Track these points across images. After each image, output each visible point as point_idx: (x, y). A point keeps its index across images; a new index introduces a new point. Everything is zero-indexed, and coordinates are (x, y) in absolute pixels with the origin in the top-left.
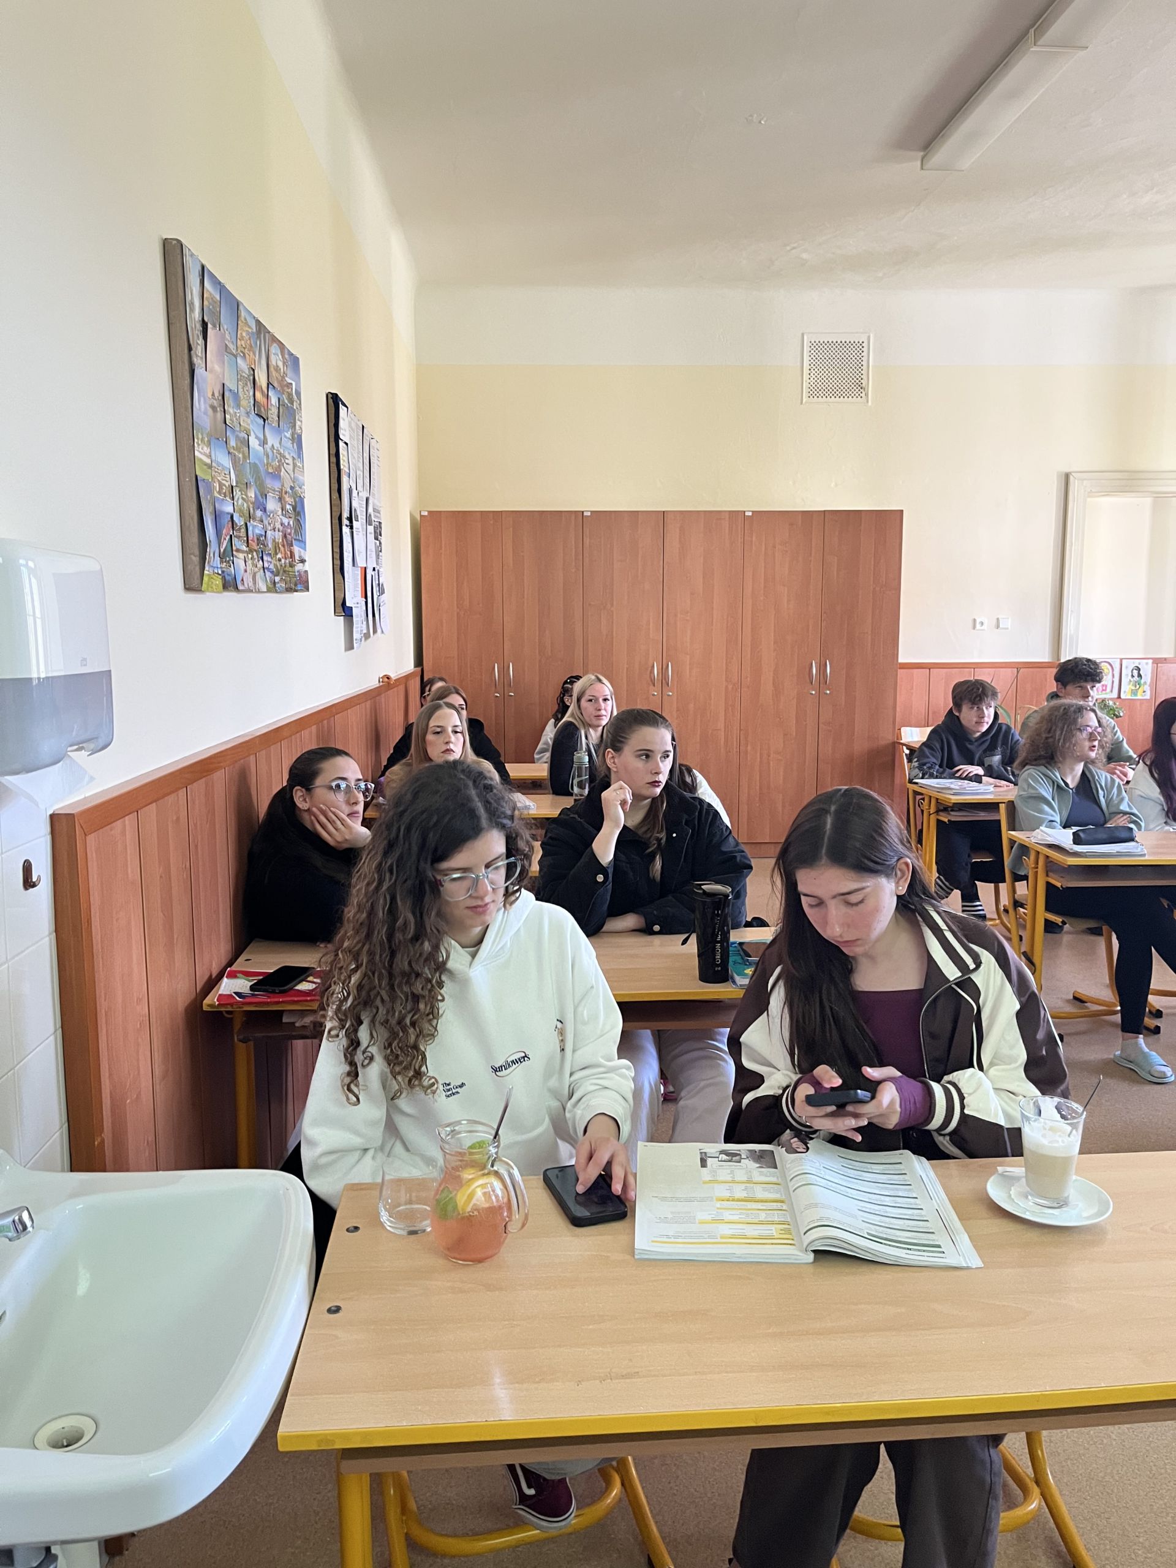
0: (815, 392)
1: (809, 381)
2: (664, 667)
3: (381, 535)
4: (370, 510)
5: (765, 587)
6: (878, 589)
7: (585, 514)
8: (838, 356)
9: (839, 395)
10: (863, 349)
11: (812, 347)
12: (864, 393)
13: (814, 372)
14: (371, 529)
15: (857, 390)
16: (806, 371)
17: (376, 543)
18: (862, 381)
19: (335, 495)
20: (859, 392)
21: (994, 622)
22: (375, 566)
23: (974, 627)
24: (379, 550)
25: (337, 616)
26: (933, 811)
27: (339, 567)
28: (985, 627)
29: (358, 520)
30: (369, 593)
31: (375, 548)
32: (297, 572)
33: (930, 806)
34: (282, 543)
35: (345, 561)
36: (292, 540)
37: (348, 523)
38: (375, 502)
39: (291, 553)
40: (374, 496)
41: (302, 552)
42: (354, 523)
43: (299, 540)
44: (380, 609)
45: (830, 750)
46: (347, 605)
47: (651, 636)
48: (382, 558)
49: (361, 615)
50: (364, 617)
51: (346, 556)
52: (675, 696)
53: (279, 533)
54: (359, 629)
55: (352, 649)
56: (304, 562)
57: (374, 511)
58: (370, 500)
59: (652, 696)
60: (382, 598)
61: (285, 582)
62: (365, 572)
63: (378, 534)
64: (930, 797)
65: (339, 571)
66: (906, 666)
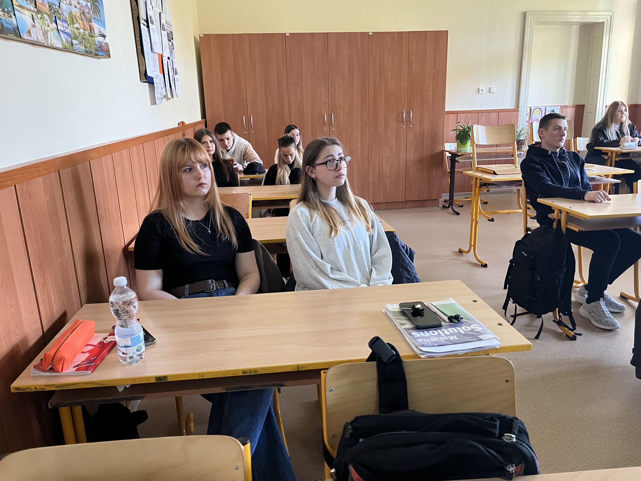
2: (330, 116)
4: (163, 21)
5: (380, 72)
6: (435, 72)
7: (286, 35)
14: (164, 33)
21: (488, 89)
22: (169, 57)
23: (479, 93)
24: (172, 48)
25: (143, 82)
26: (478, 186)
27: (140, 50)
28: (484, 92)
29: (153, 24)
30: (166, 72)
31: (169, 45)
32: (97, 43)
33: (476, 183)
34: (80, 17)
35: (144, 47)
36: (91, 18)
37: (146, 23)
38: (167, 18)
39: (90, 27)
40: (165, 14)
41: (102, 29)
42: (150, 24)
43: (98, 20)
44: (175, 83)
45: (412, 155)
46: (148, 75)
47: (323, 100)
48: (175, 53)
49: (160, 84)
50: (163, 85)
51: (145, 44)
52: (336, 130)
53: (77, 9)
54: (160, 92)
55: (156, 104)
56: (104, 36)
57: (166, 23)
58: (162, 15)
59: (324, 131)
60: (176, 76)
61: (83, 46)
62: (161, 57)
63: (170, 38)
64: (477, 178)
65: (141, 53)
66: (448, 113)
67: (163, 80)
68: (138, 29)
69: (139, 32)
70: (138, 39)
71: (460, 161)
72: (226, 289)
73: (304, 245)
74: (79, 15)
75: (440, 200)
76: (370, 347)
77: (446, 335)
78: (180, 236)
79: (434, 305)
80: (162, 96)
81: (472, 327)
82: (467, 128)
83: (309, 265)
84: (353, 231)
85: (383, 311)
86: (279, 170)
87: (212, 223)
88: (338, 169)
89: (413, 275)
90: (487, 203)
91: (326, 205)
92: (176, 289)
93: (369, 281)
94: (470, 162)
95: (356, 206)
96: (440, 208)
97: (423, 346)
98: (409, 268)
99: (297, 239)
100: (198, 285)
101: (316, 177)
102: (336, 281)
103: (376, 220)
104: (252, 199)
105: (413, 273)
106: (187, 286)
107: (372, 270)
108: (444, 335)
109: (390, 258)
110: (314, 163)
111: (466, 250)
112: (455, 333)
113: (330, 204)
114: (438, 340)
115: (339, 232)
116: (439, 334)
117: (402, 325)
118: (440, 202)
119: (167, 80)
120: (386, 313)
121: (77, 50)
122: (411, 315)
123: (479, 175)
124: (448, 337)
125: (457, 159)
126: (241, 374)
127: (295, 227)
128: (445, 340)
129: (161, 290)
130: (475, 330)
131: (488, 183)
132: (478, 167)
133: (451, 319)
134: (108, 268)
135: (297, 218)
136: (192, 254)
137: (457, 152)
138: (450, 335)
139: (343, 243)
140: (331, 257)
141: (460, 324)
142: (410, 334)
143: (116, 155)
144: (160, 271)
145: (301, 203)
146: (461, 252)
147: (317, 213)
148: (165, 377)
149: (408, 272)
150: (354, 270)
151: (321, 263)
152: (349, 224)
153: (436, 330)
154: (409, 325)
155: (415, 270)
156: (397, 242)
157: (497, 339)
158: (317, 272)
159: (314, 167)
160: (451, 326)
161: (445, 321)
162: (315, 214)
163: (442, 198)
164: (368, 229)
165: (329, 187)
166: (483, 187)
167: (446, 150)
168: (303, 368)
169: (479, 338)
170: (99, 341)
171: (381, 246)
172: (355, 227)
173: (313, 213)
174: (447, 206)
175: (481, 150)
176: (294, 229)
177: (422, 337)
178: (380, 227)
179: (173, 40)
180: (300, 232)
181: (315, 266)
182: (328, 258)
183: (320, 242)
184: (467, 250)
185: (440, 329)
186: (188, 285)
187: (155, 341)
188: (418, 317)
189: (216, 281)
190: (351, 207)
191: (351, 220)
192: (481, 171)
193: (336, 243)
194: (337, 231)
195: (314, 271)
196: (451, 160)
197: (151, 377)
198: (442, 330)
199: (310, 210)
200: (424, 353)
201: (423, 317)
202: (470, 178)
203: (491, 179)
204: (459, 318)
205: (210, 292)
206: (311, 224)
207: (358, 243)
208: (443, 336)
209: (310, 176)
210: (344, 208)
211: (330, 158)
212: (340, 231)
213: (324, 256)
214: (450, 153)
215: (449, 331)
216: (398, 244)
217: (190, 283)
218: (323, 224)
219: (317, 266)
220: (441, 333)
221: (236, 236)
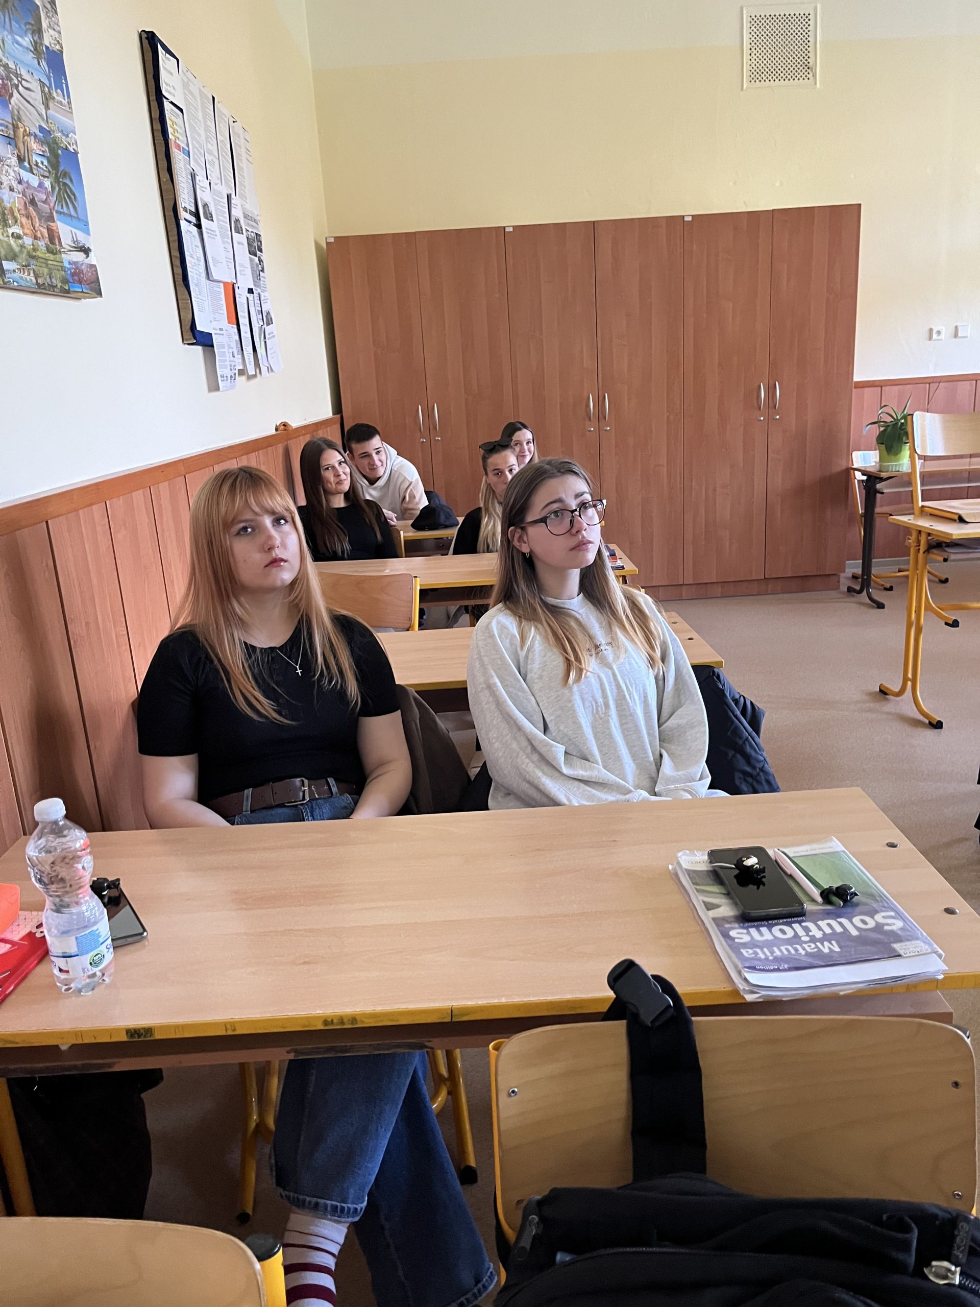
0: (758, 75)
1: (750, 62)
2: (601, 399)
3: (261, 251)
4: (237, 213)
5: (708, 302)
6: (831, 298)
7: (507, 230)
8: (782, 32)
9: (784, 77)
10: (809, 22)
11: (753, 23)
12: (811, 74)
13: (755, 52)
14: (241, 239)
15: (804, 71)
16: (746, 51)
17: (251, 260)
18: (809, 60)
19: (165, 177)
20: (806, 73)
21: (952, 330)
22: (252, 286)
23: (930, 338)
24: (259, 270)
25: (188, 344)
26: (922, 549)
27: (181, 277)
28: (942, 336)
29: (212, 220)
30: (244, 321)
31: (251, 264)
32: (66, 265)
33: (919, 542)
34: (23, 212)
35: (189, 269)
36: (52, 213)
37: (193, 220)
38: (248, 207)
39: (50, 230)
40: (243, 197)
41: (81, 237)
42: (204, 221)
43: (71, 216)
44: (265, 342)
45: (780, 481)
46: (198, 328)
47: (585, 365)
48: (267, 280)
49: (230, 347)
50: (235, 348)
51: (190, 262)
52: (613, 431)
53: (14, 194)
54: (228, 363)
55: (218, 389)
56: (86, 251)
57: (246, 216)
58: (234, 200)
59: (588, 433)
60: (268, 329)
61: (32, 274)
62: (231, 291)
63: (255, 246)
64: (920, 532)
65: (182, 283)
66: (860, 385)
67: (237, 338)
68: (176, 232)
69: (176, 238)
70: (176, 253)
71: (885, 491)
72: (331, 799)
73: (505, 701)
74: (22, 207)
75: (842, 575)
76: (612, 988)
77: (813, 940)
78: (232, 681)
79: (791, 855)
80: (233, 371)
81: (879, 918)
82: (902, 419)
83: (514, 745)
84: (618, 668)
85: (670, 867)
86: (485, 520)
87: (305, 654)
88: (574, 531)
89: (759, 765)
90: (946, 581)
91: (558, 610)
92: (226, 797)
93: (656, 783)
94: (910, 493)
95: (624, 611)
96: (843, 593)
97: (753, 968)
98: (748, 749)
99: (490, 687)
100: (271, 792)
101: (531, 551)
102: (576, 783)
103: (673, 640)
104: (420, 585)
105: (759, 761)
106: (249, 792)
107: (661, 756)
108: (807, 939)
109: (702, 729)
110: (522, 520)
111: (896, 688)
112: (834, 933)
113: (566, 606)
114: (793, 952)
115: (586, 674)
116: (796, 935)
117: (708, 909)
118: (842, 580)
119: (246, 338)
120: (676, 875)
121: (15, 284)
122: (735, 881)
123: (925, 523)
124: (818, 944)
125: (878, 486)
126: (320, 1027)
127: (486, 659)
128: (808, 954)
129: (193, 800)
130: (886, 928)
131: (945, 543)
132: (923, 506)
133: (827, 895)
134: (95, 747)
135: (490, 640)
136: (259, 722)
137: (880, 471)
138: (821, 941)
139: (593, 697)
140: (566, 727)
141: (849, 910)
142: (726, 935)
143: (117, 505)
144: (192, 759)
145: (500, 605)
146: (883, 692)
147: (536, 627)
148: (149, 1031)
149: (748, 758)
150: (619, 758)
151: (542, 741)
152: (608, 651)
153: (789, 924)
154: (726, 910)
155: (765, 754)
156: (722, 691)
157: (940, 956)
158: (533, 762)
159: (523, 529)
160: (828, 915)
161: (813, 900)
162: (530, 629)
163: (847, 570)
164: (652, 661)
165: (561, 573)
166: (935, 551)
167: (855, 466)
168: (463, 1015)
169: (894, 950)
170: (27, 931)
171: (683, 701)
172: (622, 660)
173: (527, 628)
174: (858, 588)
175: (932, 467)
176: (482, 665)
177: (753, 944)
178: (683, 657)
179: (261, 252)
180: (495, 671)
181: (529, 748)
182: (559, 731)
183: (540, 694)
184: (897, 690)
185: (800, 922)
186: (251, 789)
187: (145, 934)
188: (751, 886)
189: (312, 782)
190: (614, 613)
191: (614, 642)
192: (931, 515)
193: (577, 698)
194: (580, 671)
195: (527, 760)
196: (865, 488)
197: (117, 1030)
198: (803, 924)
199: (521, 622)
200: (755, 990)
201: (761, 886)
202: (906, 530)
203: (951, 535)
204: (848, 894)
205: (296, 806)
206: (522, 654)
207: (627, 696)
208: (806, 942)
209: (518, 548)
210: (600, 615)
211: (555, 506)
212: (587, 671)
213: (551, 725)
214: (863, 474)
215: (820, 928)
216: (725, 695)
217: (254, 786)
218: (549, 654)
219: (534, 749)
220: (801, 932)
221: (357, 680)
